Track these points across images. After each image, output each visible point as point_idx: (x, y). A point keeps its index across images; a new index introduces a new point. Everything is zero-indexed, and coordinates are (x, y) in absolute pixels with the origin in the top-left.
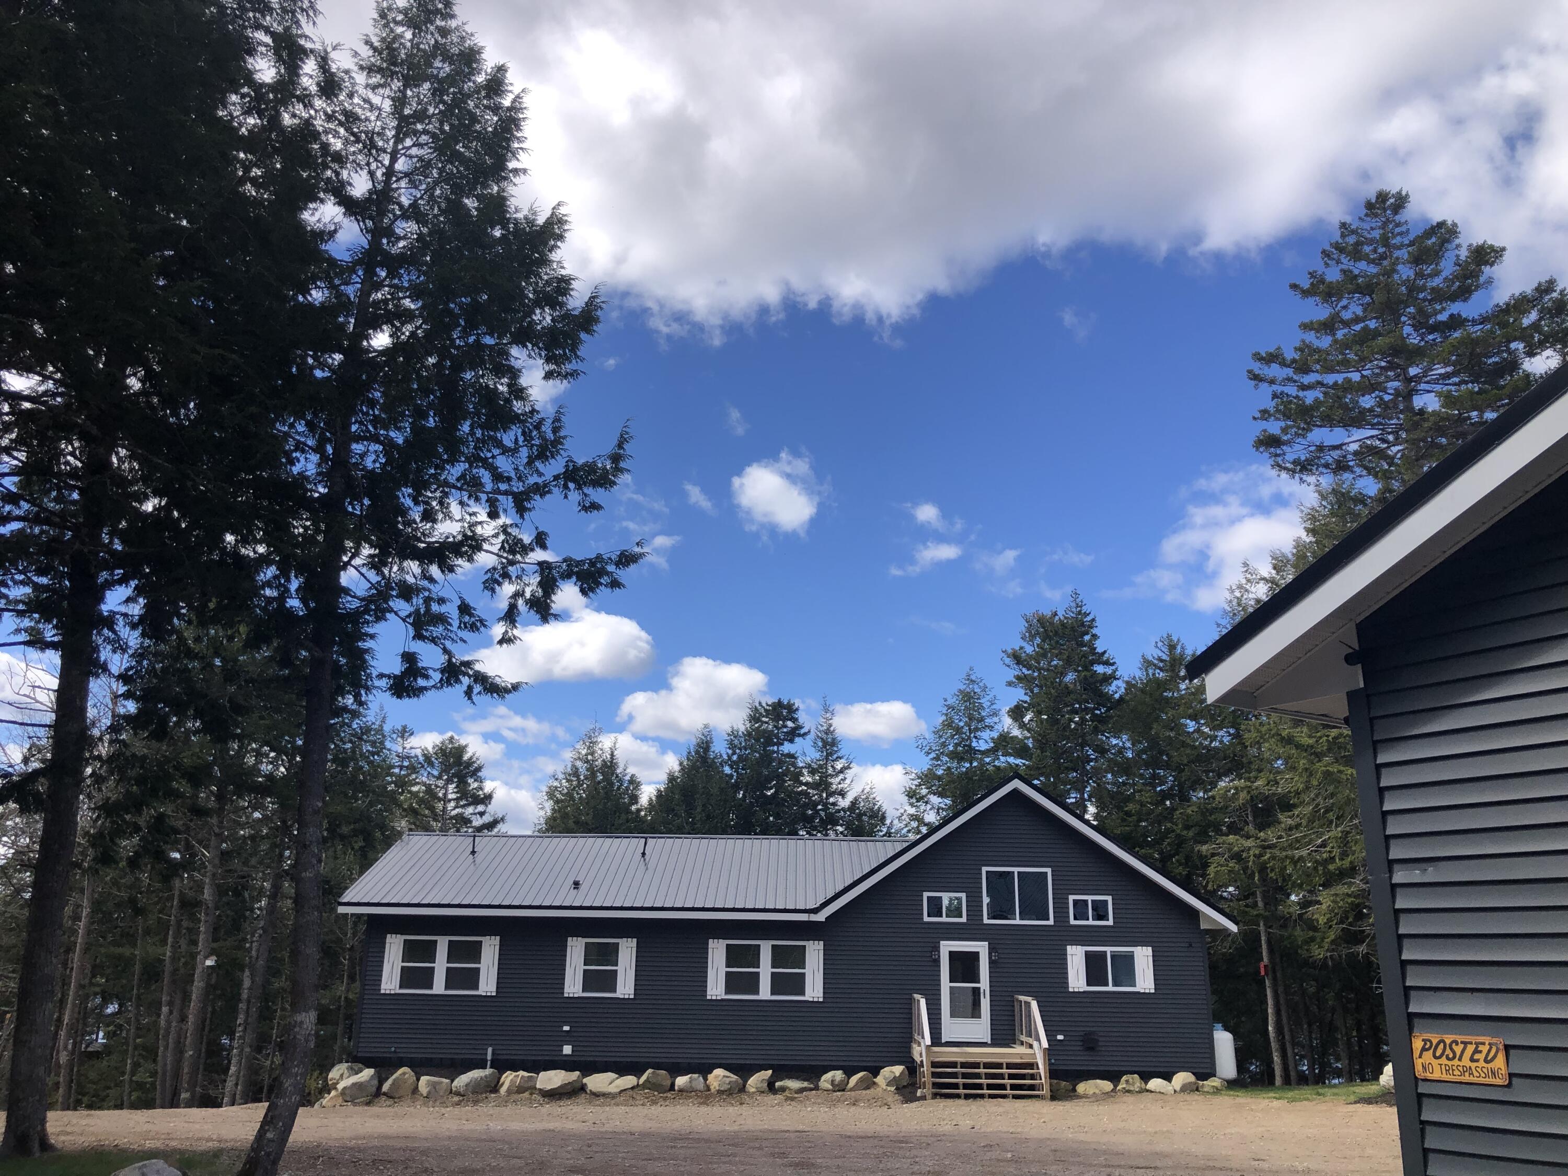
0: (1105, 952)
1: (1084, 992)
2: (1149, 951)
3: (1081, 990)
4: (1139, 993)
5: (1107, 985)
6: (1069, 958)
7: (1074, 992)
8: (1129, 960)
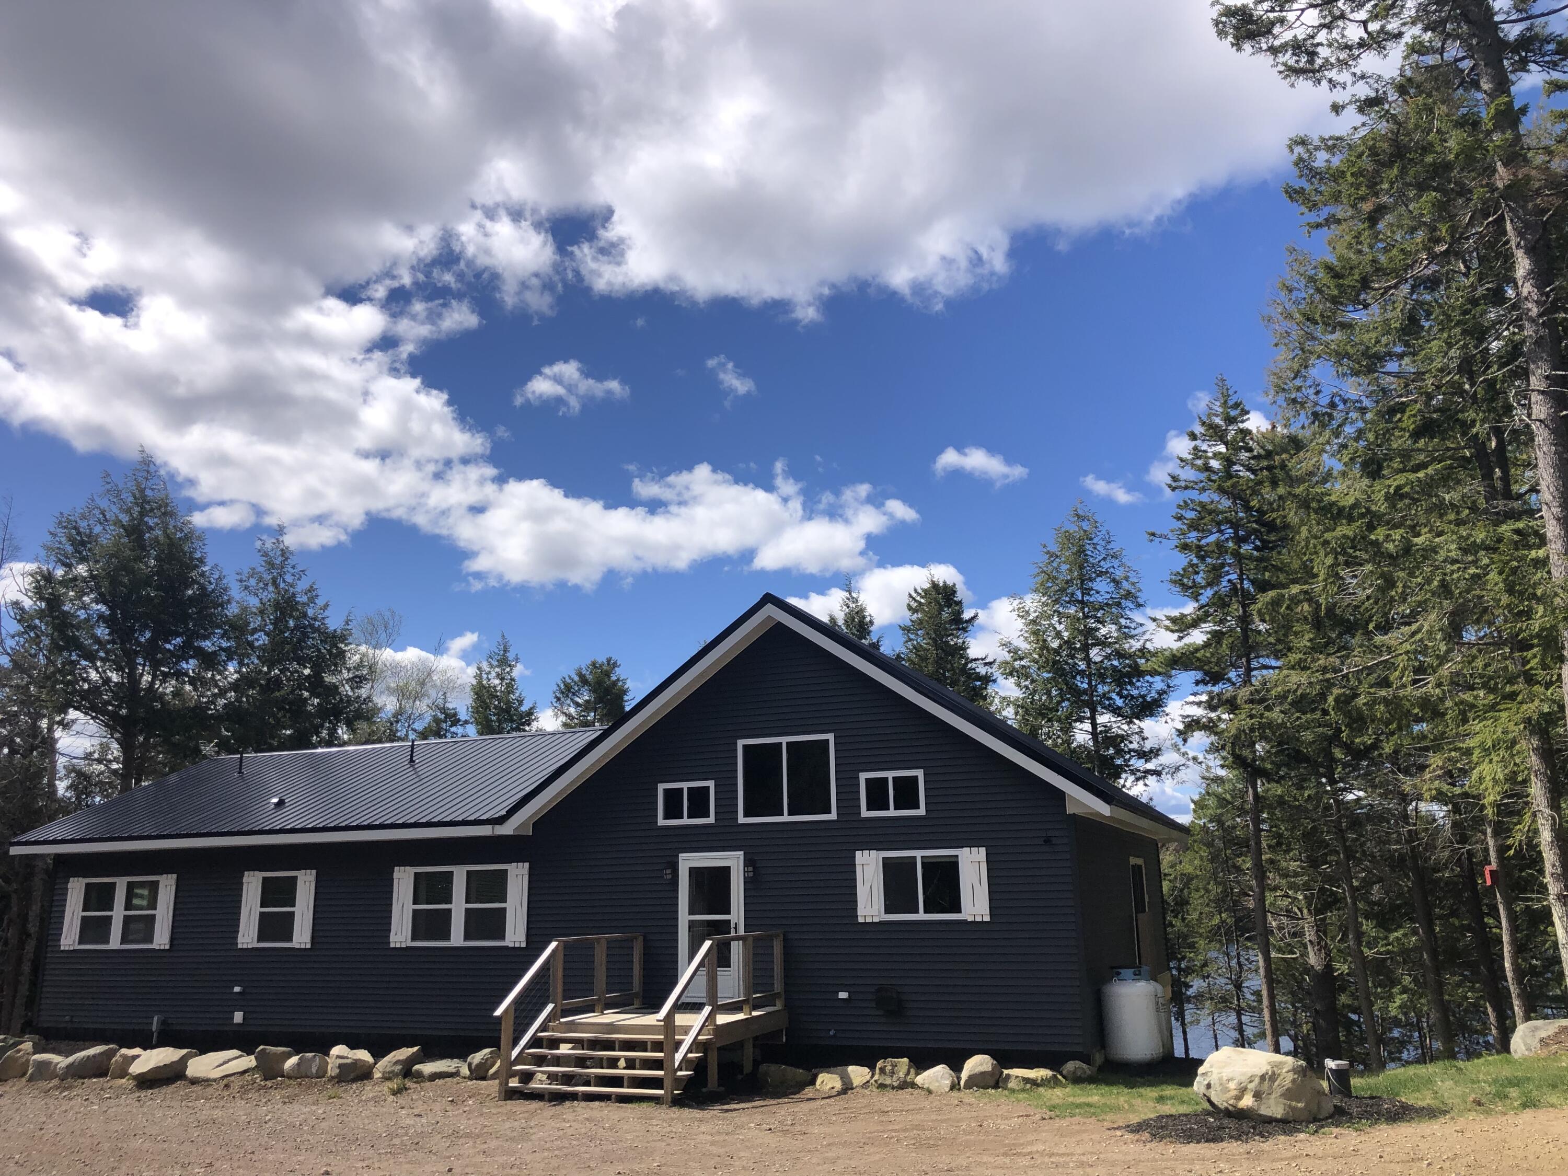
0: (915, 858)
1: (881, 923)
2: (980, 854)
3: (876, 920)
4: (965, 922)
5: (917, 912)
6: (859, 869)
7: (865, 923)
8: (951, 869)
